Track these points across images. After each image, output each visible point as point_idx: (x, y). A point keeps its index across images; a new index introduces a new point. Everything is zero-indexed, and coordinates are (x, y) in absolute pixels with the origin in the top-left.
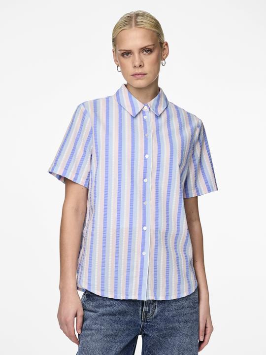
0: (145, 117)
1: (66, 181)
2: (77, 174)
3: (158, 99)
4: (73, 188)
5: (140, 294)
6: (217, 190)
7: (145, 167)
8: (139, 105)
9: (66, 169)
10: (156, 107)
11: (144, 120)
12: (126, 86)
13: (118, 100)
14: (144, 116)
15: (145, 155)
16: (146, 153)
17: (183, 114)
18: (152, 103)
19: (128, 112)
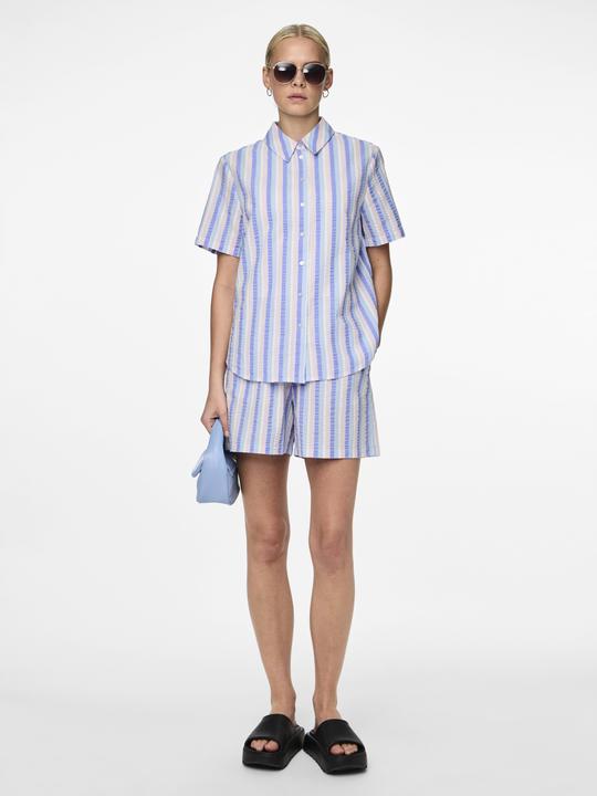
1: (220, 254)
2: (222, 242)
3: (317, 132)
4: (224, 259)
5: (297, 376)
6: (403, 235)
7: (301, 218)
8: (292, 144)
9: (208, 237)
10: (315, 142)
11: (300, 161)
12: (277, 123)
13: (268, 143)
14: (299, 156)
16: (301, 201)
17: (354, 143)
18: (307, 139)
19: (279, 157)
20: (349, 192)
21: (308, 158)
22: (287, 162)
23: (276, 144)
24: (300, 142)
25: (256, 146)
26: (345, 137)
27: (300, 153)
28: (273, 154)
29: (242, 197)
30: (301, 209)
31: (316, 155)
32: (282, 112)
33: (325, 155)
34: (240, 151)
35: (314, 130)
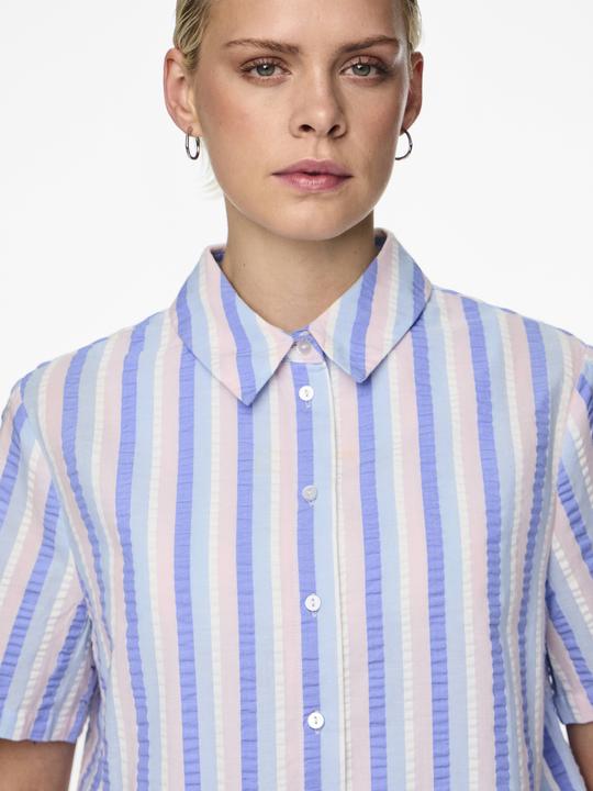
0: (306, 393)
8: (272, 343)
11: (304, 411)
12: (218, 255)
14: (298, 386)
15: (303, 601)
16: (308, 588)
17: (505, 334)
18: (332, 322)
19: (220, 385)
20: (493, 541)
21: (333, 395)
22: (250, 404)
23: (215, 339)
24: (300, 336)
25: (138, 336)
26: (471, 307)
27: (301, 377)
28: (198, 372)
29: (85, 549)
30: (309, 622)
31: (367, 383)
32: (239, 215)
33: (396, 385)
34: (79, 359)
35: (356, 289)
